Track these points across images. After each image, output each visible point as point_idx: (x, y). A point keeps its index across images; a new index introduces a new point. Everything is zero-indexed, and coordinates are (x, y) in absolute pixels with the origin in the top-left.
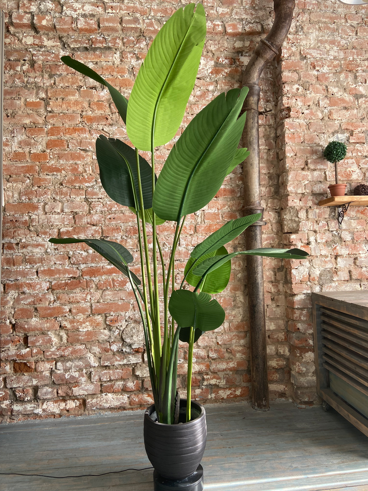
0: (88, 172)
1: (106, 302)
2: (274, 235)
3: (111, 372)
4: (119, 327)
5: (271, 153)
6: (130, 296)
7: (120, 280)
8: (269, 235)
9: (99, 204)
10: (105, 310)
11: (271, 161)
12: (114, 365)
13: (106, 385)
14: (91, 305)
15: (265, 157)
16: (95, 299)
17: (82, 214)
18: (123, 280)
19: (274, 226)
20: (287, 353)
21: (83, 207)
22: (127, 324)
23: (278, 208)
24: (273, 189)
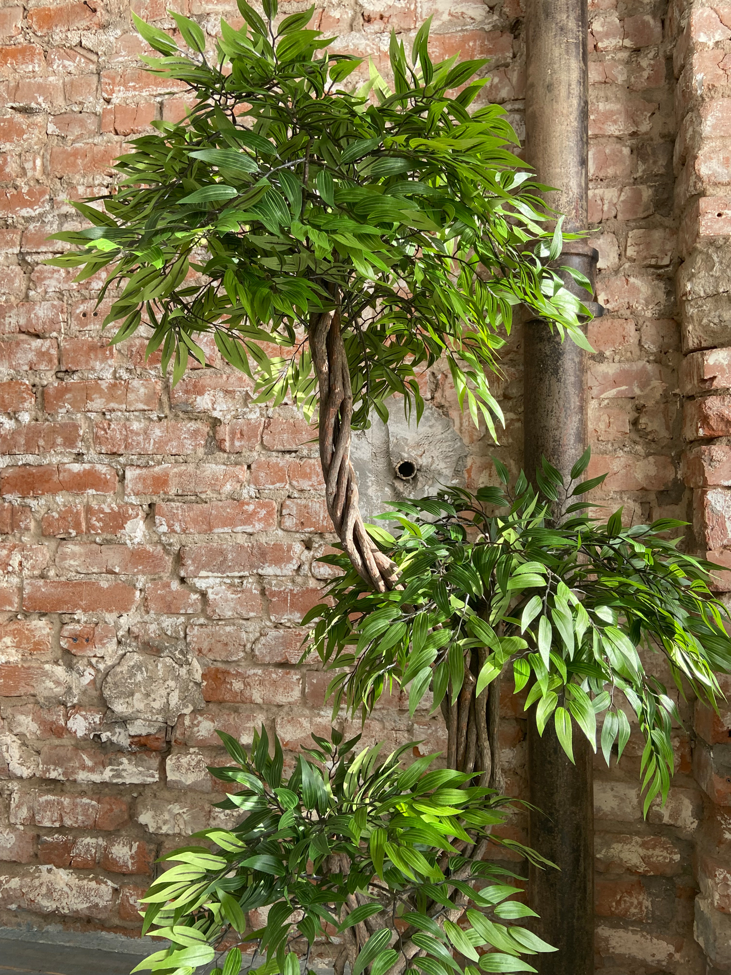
0: (30, 174)
1: (63, 579)
2: (649, 367)
3: (66, 801)
4: (94, 660)
5: (644, 63)
6: (135, 565)
7: (107, 510)
8: (627, 366)
9: (54, 271)
10: (60, 602)
11: (646, 91)
12: (75, 781)
13: (49, 839)
14: (22, 581)
15: (621, 79)
16: (33, 567)
17: (6, 301)
18: (116, 509)
19: (649, 330)
20: (688, 819)
21: (11, 281)
22: (121, 652)
23: (666, 261)
24: (647, 193)
